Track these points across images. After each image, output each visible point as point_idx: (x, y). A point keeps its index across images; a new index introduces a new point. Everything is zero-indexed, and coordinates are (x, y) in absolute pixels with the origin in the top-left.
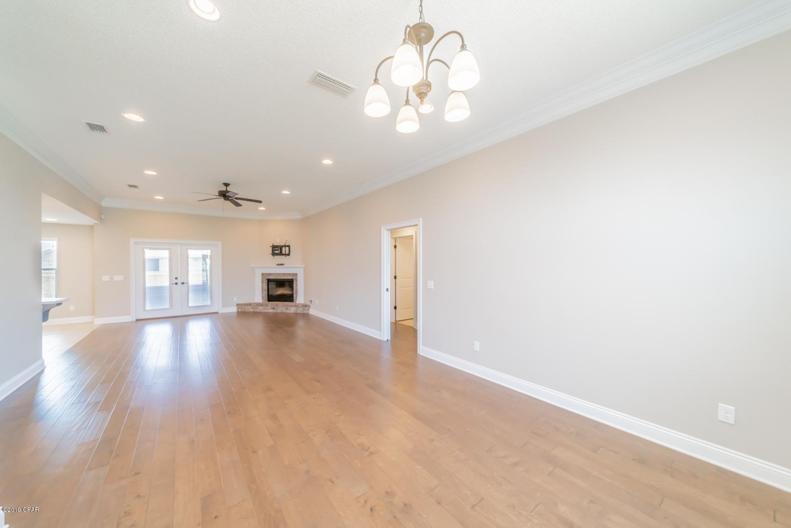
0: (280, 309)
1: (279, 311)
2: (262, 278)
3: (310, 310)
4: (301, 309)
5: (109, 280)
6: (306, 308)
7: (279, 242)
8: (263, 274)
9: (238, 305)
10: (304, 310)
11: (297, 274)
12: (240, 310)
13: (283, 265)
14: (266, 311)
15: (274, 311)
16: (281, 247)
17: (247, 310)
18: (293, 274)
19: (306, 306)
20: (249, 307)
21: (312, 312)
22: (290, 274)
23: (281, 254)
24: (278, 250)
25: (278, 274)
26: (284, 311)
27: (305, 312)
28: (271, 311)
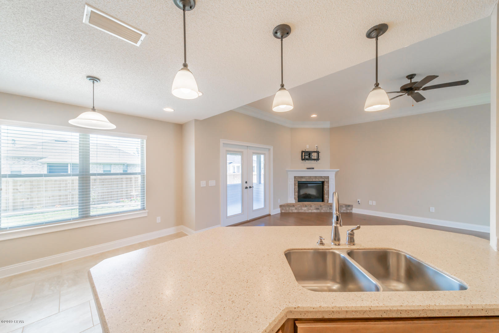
0: (324, 209)
1: (322, 211)
2: (295, 181)
3: (353, 209)
4: (344, 209)
5: (205, 186)
6: (349, 208)
7: (308, 148)
8: (295, 177)
9: (281, 206)
10: (347, 209)
11: (329, 177)
12: (283, 211)
13: (313, 168)
14: (310, 211)
15: (318, 211)
16: (309, 153)
17: (290, 211)
18: (324, 177)
19: (349, 206)
20: (293, 208)
21: (355, 211)
22: (321, 177)
23: (310, 159)
24: (307, 156)
25: (310, 177)
26: (328, 211)
27: (348, 211)
28: (315, 211)
